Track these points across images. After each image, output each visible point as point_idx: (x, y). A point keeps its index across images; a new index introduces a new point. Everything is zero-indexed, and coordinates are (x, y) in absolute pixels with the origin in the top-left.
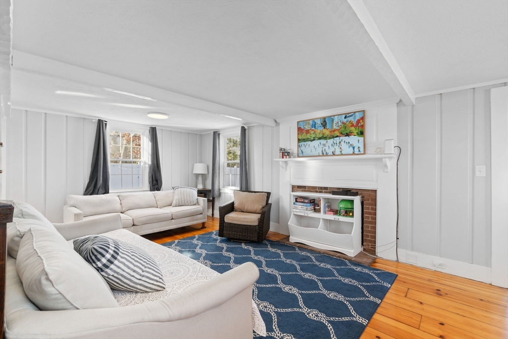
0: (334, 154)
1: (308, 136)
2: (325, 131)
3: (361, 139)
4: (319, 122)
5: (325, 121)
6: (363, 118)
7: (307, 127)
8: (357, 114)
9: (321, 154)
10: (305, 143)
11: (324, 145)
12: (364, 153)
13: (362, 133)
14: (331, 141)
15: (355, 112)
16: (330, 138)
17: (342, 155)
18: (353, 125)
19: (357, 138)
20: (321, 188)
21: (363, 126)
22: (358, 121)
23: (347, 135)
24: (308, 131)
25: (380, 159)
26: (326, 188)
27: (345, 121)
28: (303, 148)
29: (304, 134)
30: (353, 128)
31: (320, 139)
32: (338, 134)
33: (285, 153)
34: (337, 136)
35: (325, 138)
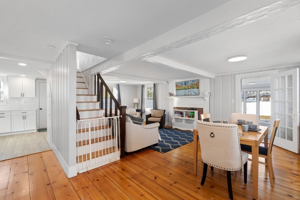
0: (189, 95)
1: (180, 88)
2: (185, 86)
3: (198, 90)
4: (183, 83)
5: (185, 83)
6: (198, 82)
7: (179, 85)
8: (196, 81)
9: (184, 95)
10: (179, 91)
11: (185, 92)
12: (199, 95)
13: (198, 88)
14: (187, 90)
15: (196, 80)
16: (187, 89)
17: (191, 95)
18: (195, 85)
19: (196, 89)
20: (184, 108)
21: (198, 85)
22: (197, 83)
23: (193, 88)
24: (179, 86)
25: (204, 97)
26: (186, 108)
27: (192, 83)
28: (178, 93)
29: (178, 87)
30: (195, 86)
31: (184, 89)
32: (190, 88)
33: (171, 95)
34: (190, 89)
35: (186, 89)
